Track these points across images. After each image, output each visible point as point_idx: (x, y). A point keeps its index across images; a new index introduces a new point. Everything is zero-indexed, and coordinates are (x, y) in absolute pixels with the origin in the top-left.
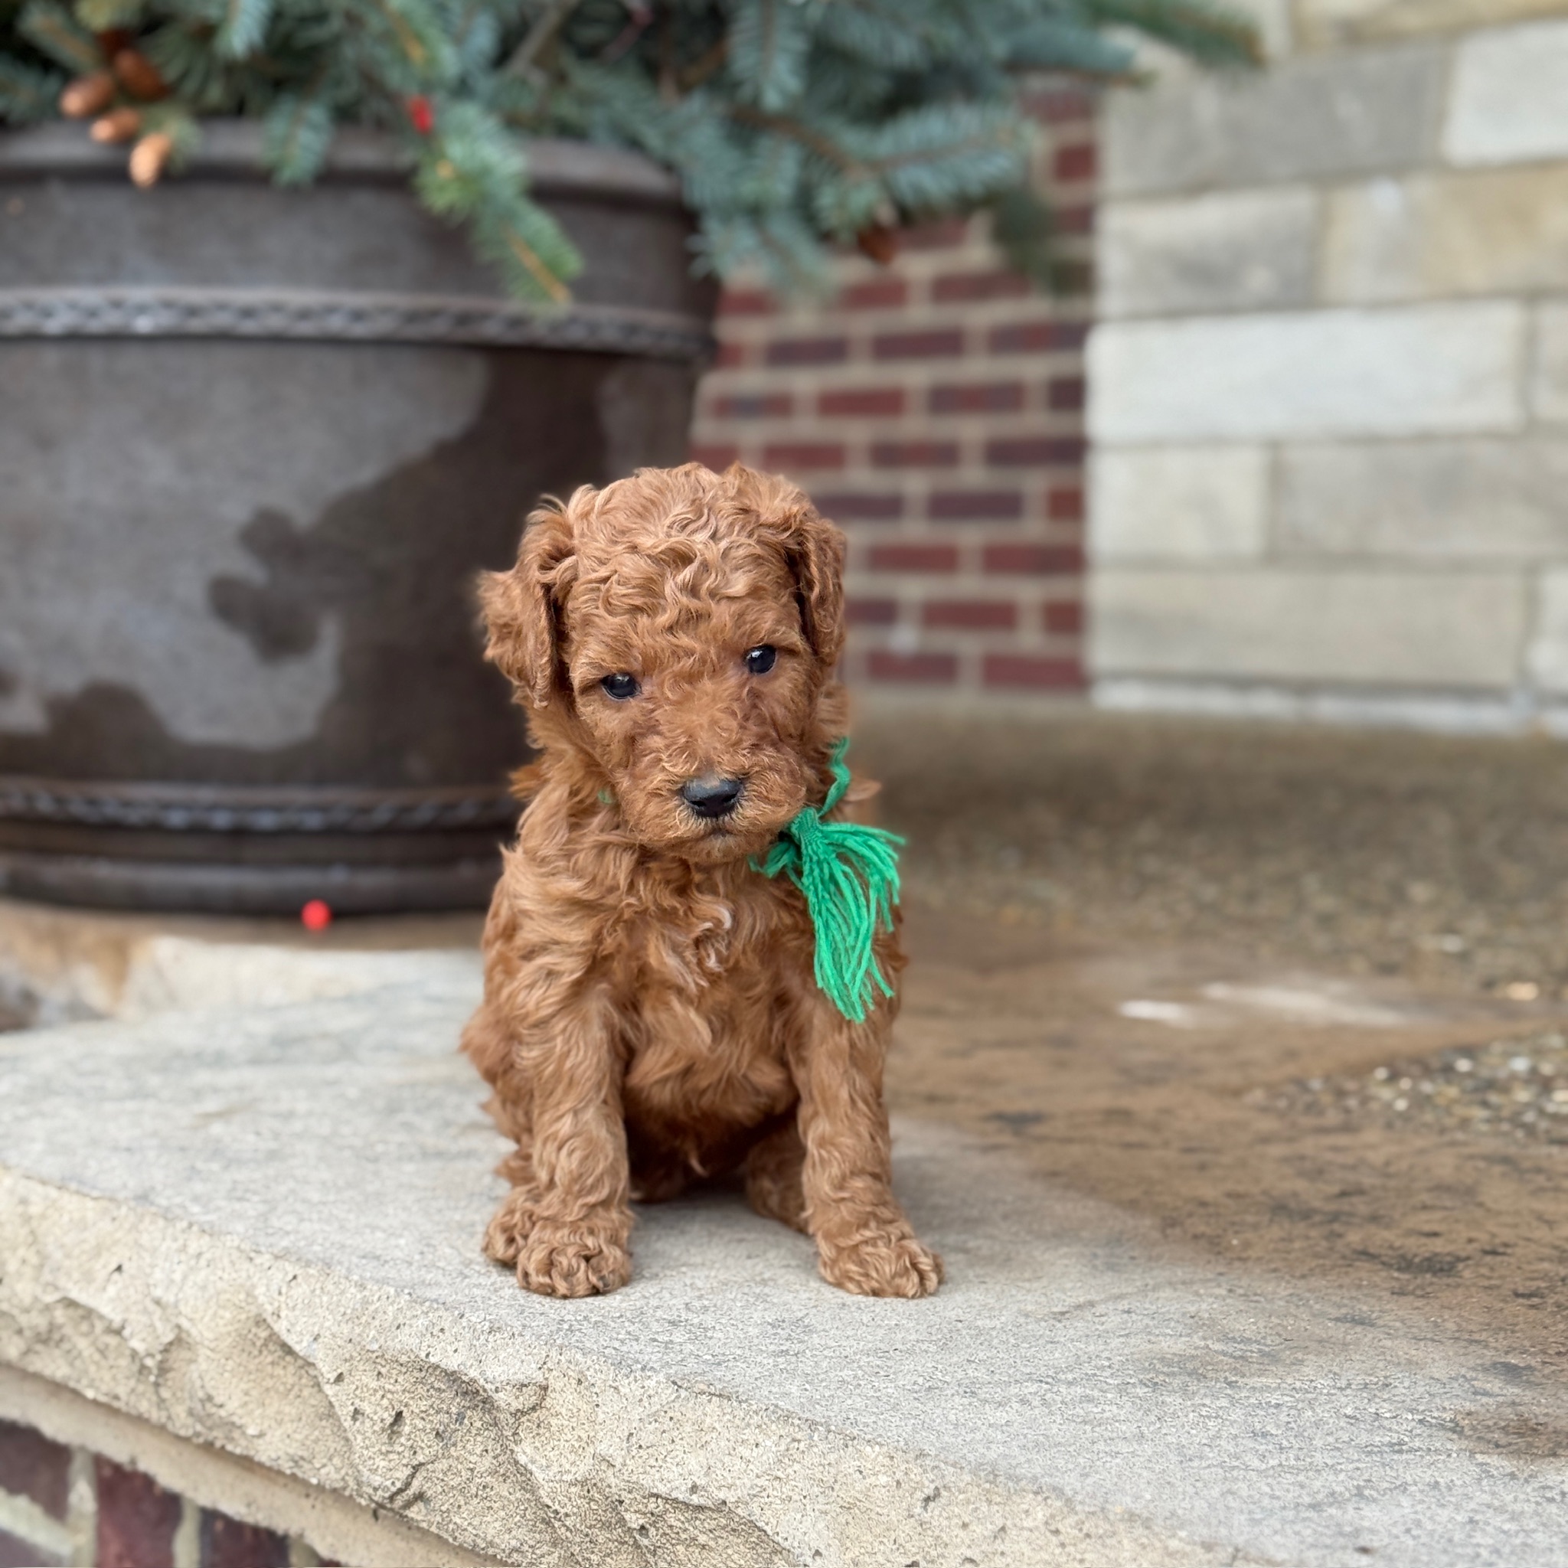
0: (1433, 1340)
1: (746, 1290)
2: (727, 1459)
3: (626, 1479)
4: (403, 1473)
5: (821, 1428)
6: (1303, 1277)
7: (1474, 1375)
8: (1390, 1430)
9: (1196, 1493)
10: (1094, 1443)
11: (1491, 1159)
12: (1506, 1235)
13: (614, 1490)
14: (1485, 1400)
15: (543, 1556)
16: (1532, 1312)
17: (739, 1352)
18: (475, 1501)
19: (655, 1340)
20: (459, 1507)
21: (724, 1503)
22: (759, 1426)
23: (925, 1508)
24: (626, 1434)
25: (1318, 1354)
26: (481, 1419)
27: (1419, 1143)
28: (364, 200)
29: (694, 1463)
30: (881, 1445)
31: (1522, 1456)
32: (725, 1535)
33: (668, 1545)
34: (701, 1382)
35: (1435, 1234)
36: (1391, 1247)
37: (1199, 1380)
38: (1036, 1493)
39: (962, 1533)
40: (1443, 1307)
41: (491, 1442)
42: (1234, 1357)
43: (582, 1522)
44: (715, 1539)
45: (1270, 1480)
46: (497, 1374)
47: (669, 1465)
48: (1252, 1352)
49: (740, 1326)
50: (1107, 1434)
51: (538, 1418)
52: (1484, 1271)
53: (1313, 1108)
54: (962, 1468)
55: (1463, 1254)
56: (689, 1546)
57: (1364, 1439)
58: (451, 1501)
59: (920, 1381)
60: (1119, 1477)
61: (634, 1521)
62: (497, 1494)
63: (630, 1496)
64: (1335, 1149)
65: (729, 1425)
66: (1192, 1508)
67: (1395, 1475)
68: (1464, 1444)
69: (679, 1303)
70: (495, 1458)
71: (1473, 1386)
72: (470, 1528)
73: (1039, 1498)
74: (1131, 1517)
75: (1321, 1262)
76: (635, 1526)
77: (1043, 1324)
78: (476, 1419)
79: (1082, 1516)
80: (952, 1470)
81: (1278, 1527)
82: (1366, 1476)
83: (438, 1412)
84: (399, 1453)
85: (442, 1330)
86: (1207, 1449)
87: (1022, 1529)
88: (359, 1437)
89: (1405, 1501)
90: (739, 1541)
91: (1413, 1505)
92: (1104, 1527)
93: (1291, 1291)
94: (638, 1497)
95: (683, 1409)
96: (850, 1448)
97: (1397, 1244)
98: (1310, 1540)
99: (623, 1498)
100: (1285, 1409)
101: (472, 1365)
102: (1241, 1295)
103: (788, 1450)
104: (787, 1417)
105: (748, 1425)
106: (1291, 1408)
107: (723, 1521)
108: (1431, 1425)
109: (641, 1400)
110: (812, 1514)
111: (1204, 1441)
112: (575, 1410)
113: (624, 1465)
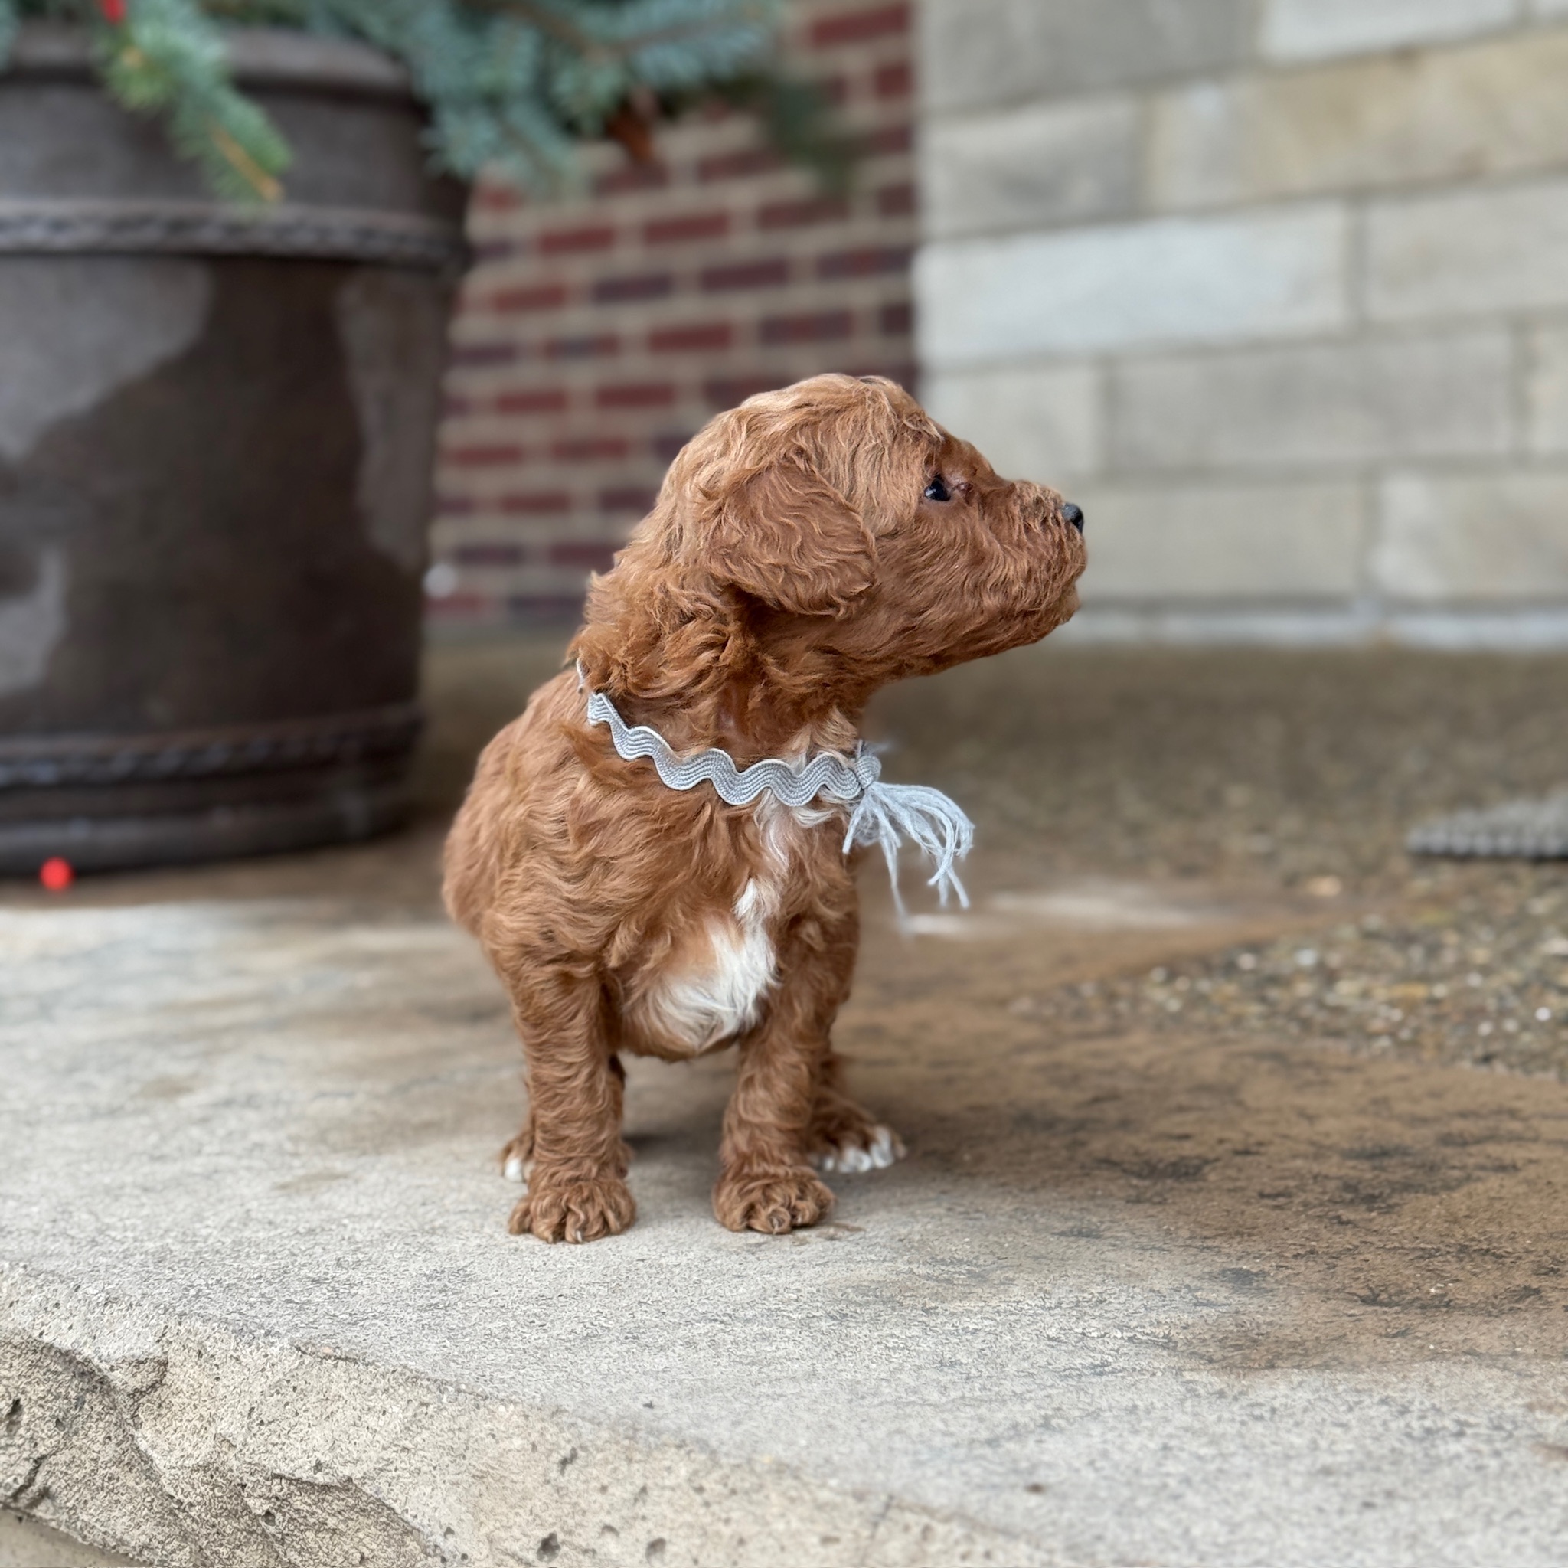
0: (1161, 1249)
1: (409, 1240)
2: (352, 1430)
3: (248, 1460)
4: (25, 1469)
5: (450, 1388)
6: (1033, 1190)
7: (1199, 1285)
8: (1094, 1350)
9: (860, 1435)
10: (756, 1384)
11: (1260, 1055)
12: (1262, 1132)
13: (236, 1473)
14: (1205, 1311)
15: (173, 1552)
16: (1274, 1214)
17: (381, 1309)
18: (102, 1494)
19: (290, 1301)
20: (86, 1502)
21: (350, 1479)
22: (386, 1390)
23: (562, 1472)
24: (248, 1408)
25: (1032, 1272)
26: (101, 1403)
27: (1186, 1042)
28: (59, 100)
29: (319, 1437)
30: (515, 1403)
31: (1235, 1370)
32: (355, 1517)
33: (296, 1532)
34: (328, 1345)
35: (1186, 1137)
36: (1137, 1153)
37: (894, 1309)
38: (679, 1447)
39: (600, 1497)
40: (1179, 1213)
41: (113, 1428)
42: (939, 1281)
43: (207, 1512)
44: (344, 1521)
45: (945, 1415)
46: (112, 1351)
47: (292, 1441)
48: (960, 1273)
49: (392, 1279)
50: (773, 1375)
51: (159, 1397)
52: (1232, 1172)
53: (1081, 1014)
54: (599, 1424)
55: (1211, 1156)
56: (318, 1531)
57: (1063, 1361)
58: (77, 1496)
59: (579, 1329)
60: (776, 1423)
61: (258, 1506)
62: (123, 1485)
63: (253, 1479)
64: (1096, 1054)
65: (355, 1391)
66: (852, 1452)
67: (1088, 1400)
68: (1174, 1361)
69: (329, 1259)
70: (118, 1445)
71: (1196, 1297)
72: (98, 1525)
73: (682, 1452)
74: (780, 1469)
75: (1056, 1172)
76: (259, 1512)
77: (734, 1257)
78: (95, 1403)
79: (727, 1470)
80: (589, 1426)
81: (944, 1468)
82: (1056, 1404)
83: (57, 1398)
84: (19, 1446)
85: (57, 1305)
86: (884, 1384)
87: (663, 1488)
89: (1096, 1429)
90: (370, 1522)
91: (1103, 1434)
92: (750, 1481)
93: (1016, 1206)
94: (261, 1479)
95: (307, 1377)
96: (482, 1410)
97: (1143, 1148)
98: (977, 1480)
99: (245, 1482)
100: (982, 1334)
101: (85, 1343)
102: (961, 1213)
103: (415, 1415)
104: (415, 1380)
105: (375, 1390)
106: (989, 1333)
107: (352, 1502)
108: (1141, 1342)
109: (263, 1370)
110: (443, 1486)
111: (883, 1375)
112: (196, 1386)
113: (245, 1444)
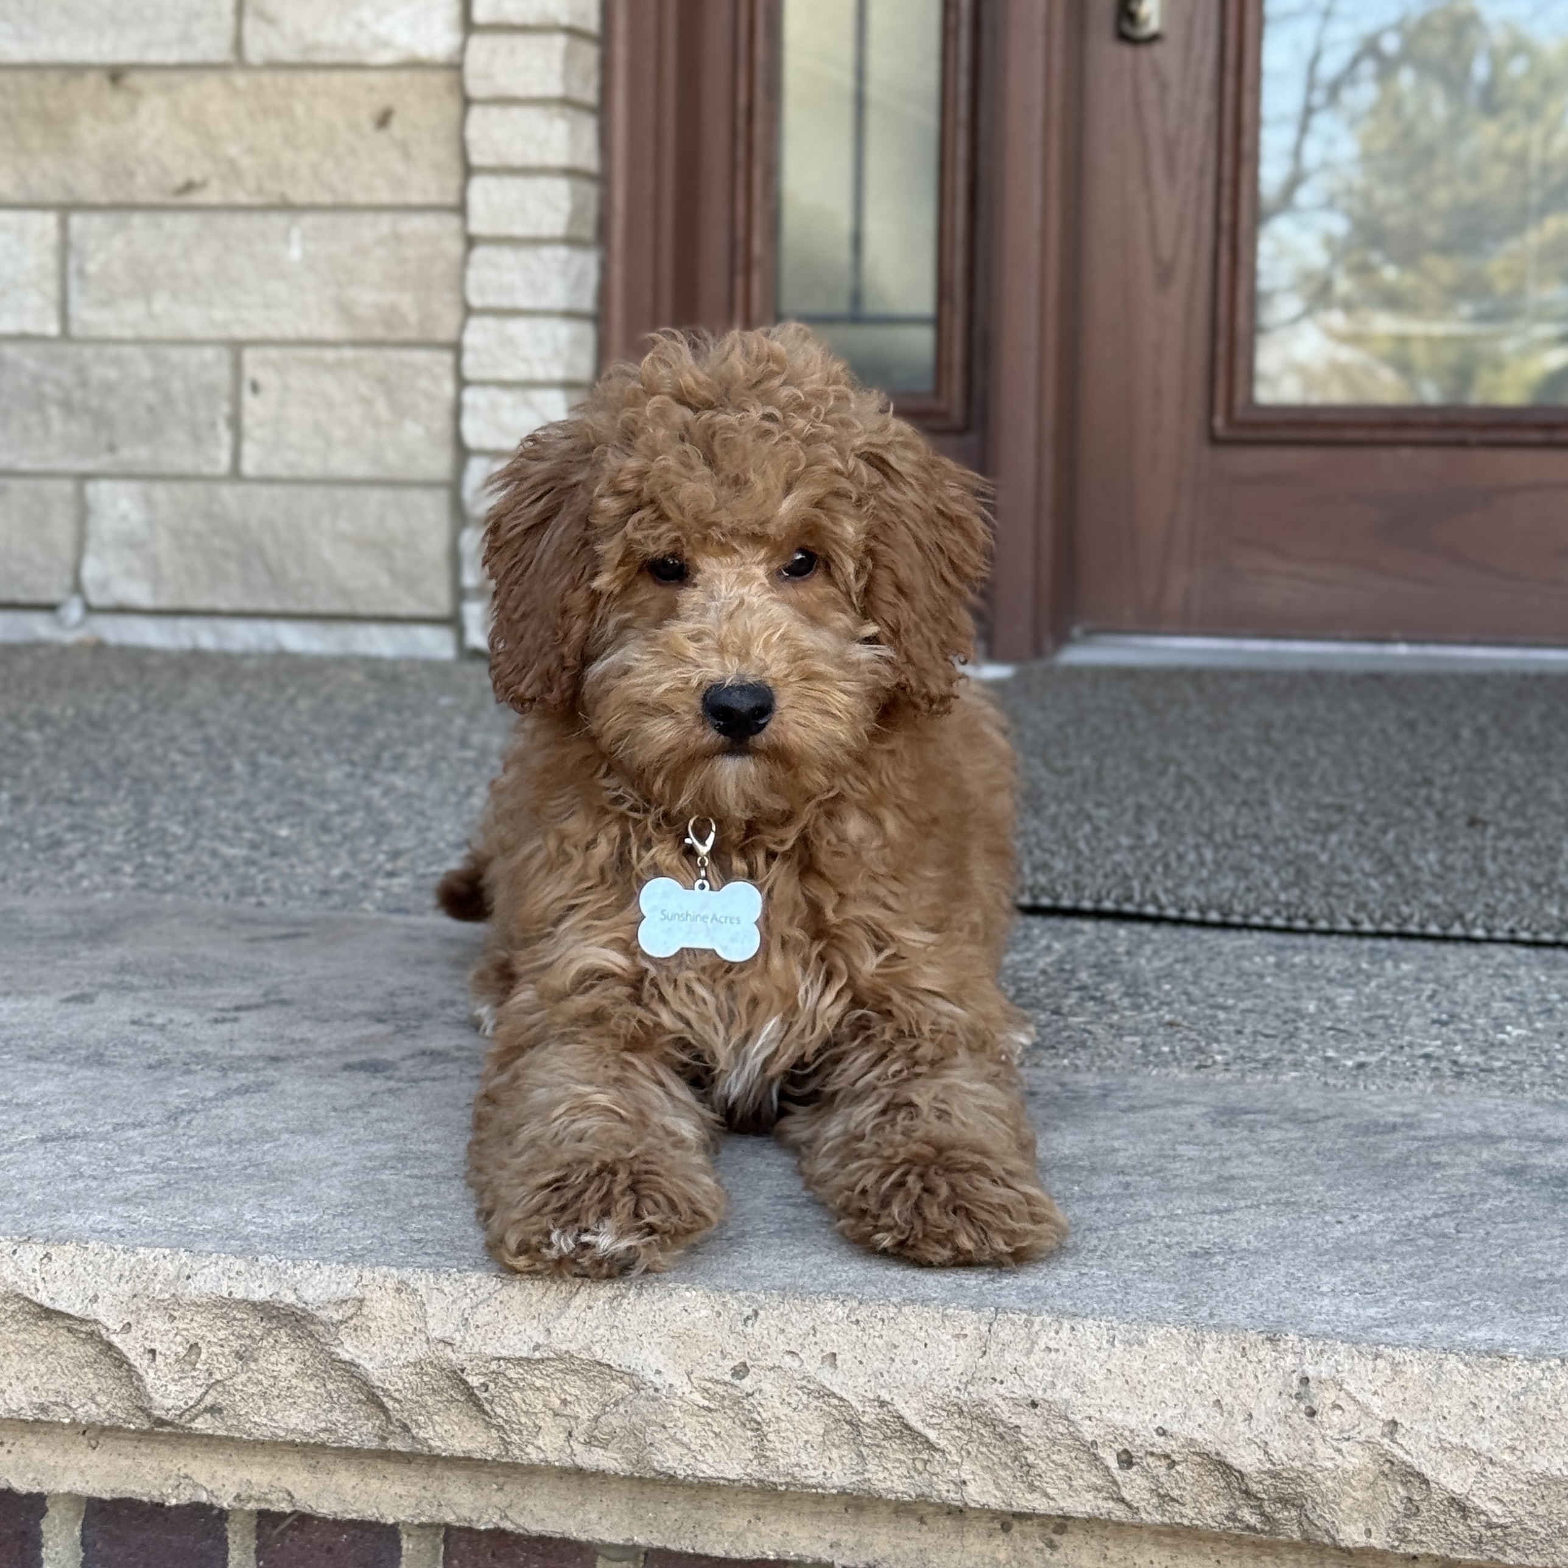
3: (467, 1352)
4: (197, 1393)
13: (454, 1362)
18: (277, 1401)
20: (259, 1408)
21: (566, 1352)
32: (562, 1376)
33: (505, 1394)
39: (780, 1336)
44: (552, 1381)
46: (315, 1297)
47: (508, 1335)
51: (356, 1323)
56: (525, 1391)
58: (251, 1405)
61: (475, 1381)
63: (472, 1364)
72: (269, 1423)
76: (474, 1385)
78: (283, 1336)
83: (239, 1338)
84: (193, 1377)
88: (151, 1372)
90: (578, 1377)
94: (481, 1363)
96: (675, 1297)
99: (464, 1367)
101: (285, 1294)
103: (620, 1306)
107: (564, 1367)
109: (466, 1294)
110: (649, 1346)
112: (395, 1313)
113: (464, 1341)
